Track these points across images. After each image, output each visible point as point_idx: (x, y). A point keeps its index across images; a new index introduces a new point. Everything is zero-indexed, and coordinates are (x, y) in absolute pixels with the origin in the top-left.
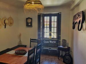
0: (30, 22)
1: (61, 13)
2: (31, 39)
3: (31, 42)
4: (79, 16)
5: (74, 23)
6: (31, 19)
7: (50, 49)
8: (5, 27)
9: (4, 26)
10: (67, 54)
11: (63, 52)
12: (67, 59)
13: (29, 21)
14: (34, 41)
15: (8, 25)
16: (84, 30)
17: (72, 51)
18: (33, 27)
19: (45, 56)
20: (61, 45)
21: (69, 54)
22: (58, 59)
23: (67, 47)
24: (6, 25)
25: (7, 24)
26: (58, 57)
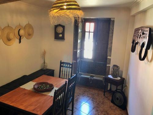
0: (61, 32)
1: (114, 18)
2: (61, 62)
3: (61, 66)
4: (143, 34)
5: (135, 43)
6: (63, 27)
7: (91, 78)
8: (20, 42)
9: (18, 40)
10: (118, 90)
11: (112, 85)
12: (118, 99)
13: (60, 30)
14: (66, 65)
15: (25, 37)
16: (148, 61)
17: (127, 85)
18: (65, 40)
19: (83, 89)
20: (110, 73)
21: (122, 91)
22: (104, 95)
23: (119, 78)
24: (21, 38)
25: (22, 36)
26: (104, 92)
